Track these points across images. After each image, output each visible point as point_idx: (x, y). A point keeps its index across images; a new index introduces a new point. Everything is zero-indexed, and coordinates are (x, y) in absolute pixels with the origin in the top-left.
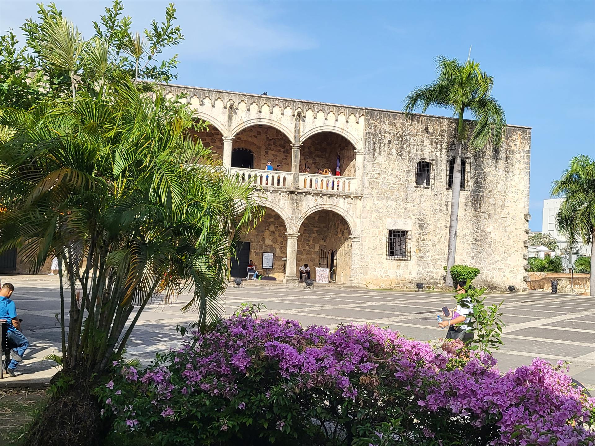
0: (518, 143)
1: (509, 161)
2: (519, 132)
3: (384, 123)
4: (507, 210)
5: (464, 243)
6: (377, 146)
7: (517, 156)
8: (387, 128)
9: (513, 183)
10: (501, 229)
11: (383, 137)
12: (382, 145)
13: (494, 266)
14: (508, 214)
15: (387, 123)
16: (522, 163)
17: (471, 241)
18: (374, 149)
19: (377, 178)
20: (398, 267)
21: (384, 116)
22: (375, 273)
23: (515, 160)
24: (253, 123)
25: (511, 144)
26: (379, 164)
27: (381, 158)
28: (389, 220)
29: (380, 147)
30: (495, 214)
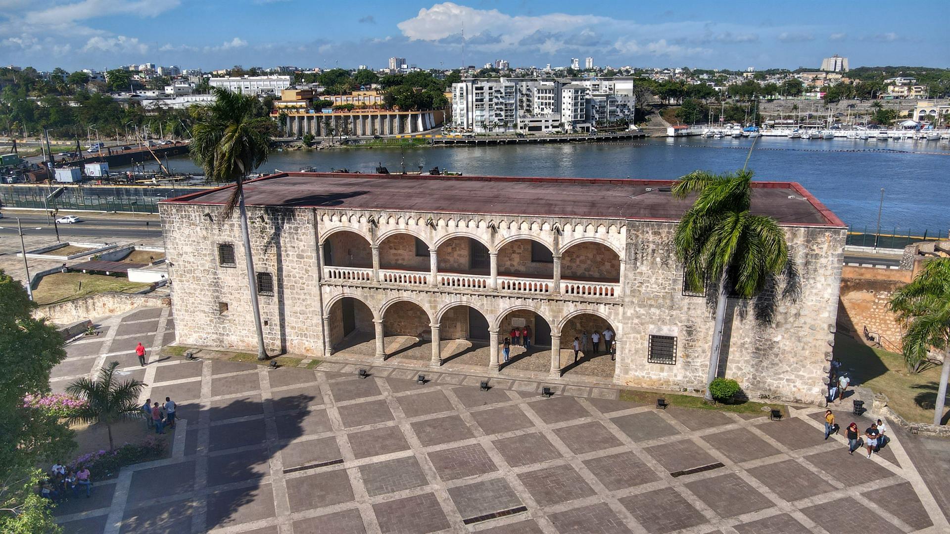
0: (825, 246)
1: (810, 267)
2: (827, 234)
3: (647, 233)
4: (802, 320)
5: (741, 351)
6: (639, 256)
7: (823, 261)
8: (650, 237)
9: (814, 291)
10: (793, 339)
11: (646, 247)
12: (645, 254)
13: (782, 376)
14: (805, 323)
15: (650, 232)
16: (829, 268)
17: (751, 349)
18: (636, 259)
19: (638, 287)
20: (662, 370)
21: (648, 226)
22: (637, 374)
23: (819, 265)
24: (515, 238)
25: (815, 247)
26: (641, 273)
27: (644, 268)
28: (652, 326)
29: (643, 257)
30: (786, 323)
